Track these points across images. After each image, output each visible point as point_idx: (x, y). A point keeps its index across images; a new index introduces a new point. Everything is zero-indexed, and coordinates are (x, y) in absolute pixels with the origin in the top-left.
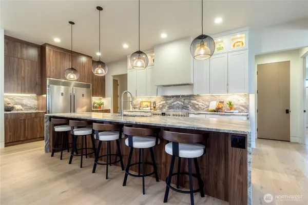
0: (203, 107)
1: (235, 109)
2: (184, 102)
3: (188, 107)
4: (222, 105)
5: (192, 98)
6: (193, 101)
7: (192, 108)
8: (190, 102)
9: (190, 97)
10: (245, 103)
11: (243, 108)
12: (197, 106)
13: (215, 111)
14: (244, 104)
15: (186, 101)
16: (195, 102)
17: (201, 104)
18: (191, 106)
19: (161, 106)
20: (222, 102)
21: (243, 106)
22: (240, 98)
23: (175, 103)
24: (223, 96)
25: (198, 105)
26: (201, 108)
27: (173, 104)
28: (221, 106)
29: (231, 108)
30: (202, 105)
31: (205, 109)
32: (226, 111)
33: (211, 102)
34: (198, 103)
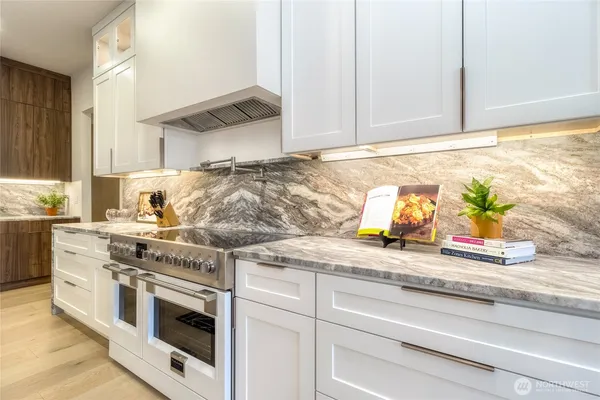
0: (335, 217)
1: (509, 236)
2: (262, 195)
3: (278, 216)
4: (428, 207)
5: (292, 174)
6: (295, 189)
7: (293, 220)
8: (283, 193)
9: (286, 167)
10: (578, 194)
11: (561, 229)
12: (311, 212)
13: (386, 242)
14: (566, 203)
15: (271, 189)
16: (302, 191)
17: (327, 199)
18: (287, 208)
19: (192, 210)
20: (430, 191)
21: (560, 214)
22: (539, 167)
23: (235, 196)
24: (433, 158)
25: (314, 203)
26: (327, 220)
27: (226, 201)
28: (418, 215)
29: (485, 229)
30: (335, 209)
31: (347, 225)
32: (449, 243)
33: (371, 193)
34: (314, 196)
